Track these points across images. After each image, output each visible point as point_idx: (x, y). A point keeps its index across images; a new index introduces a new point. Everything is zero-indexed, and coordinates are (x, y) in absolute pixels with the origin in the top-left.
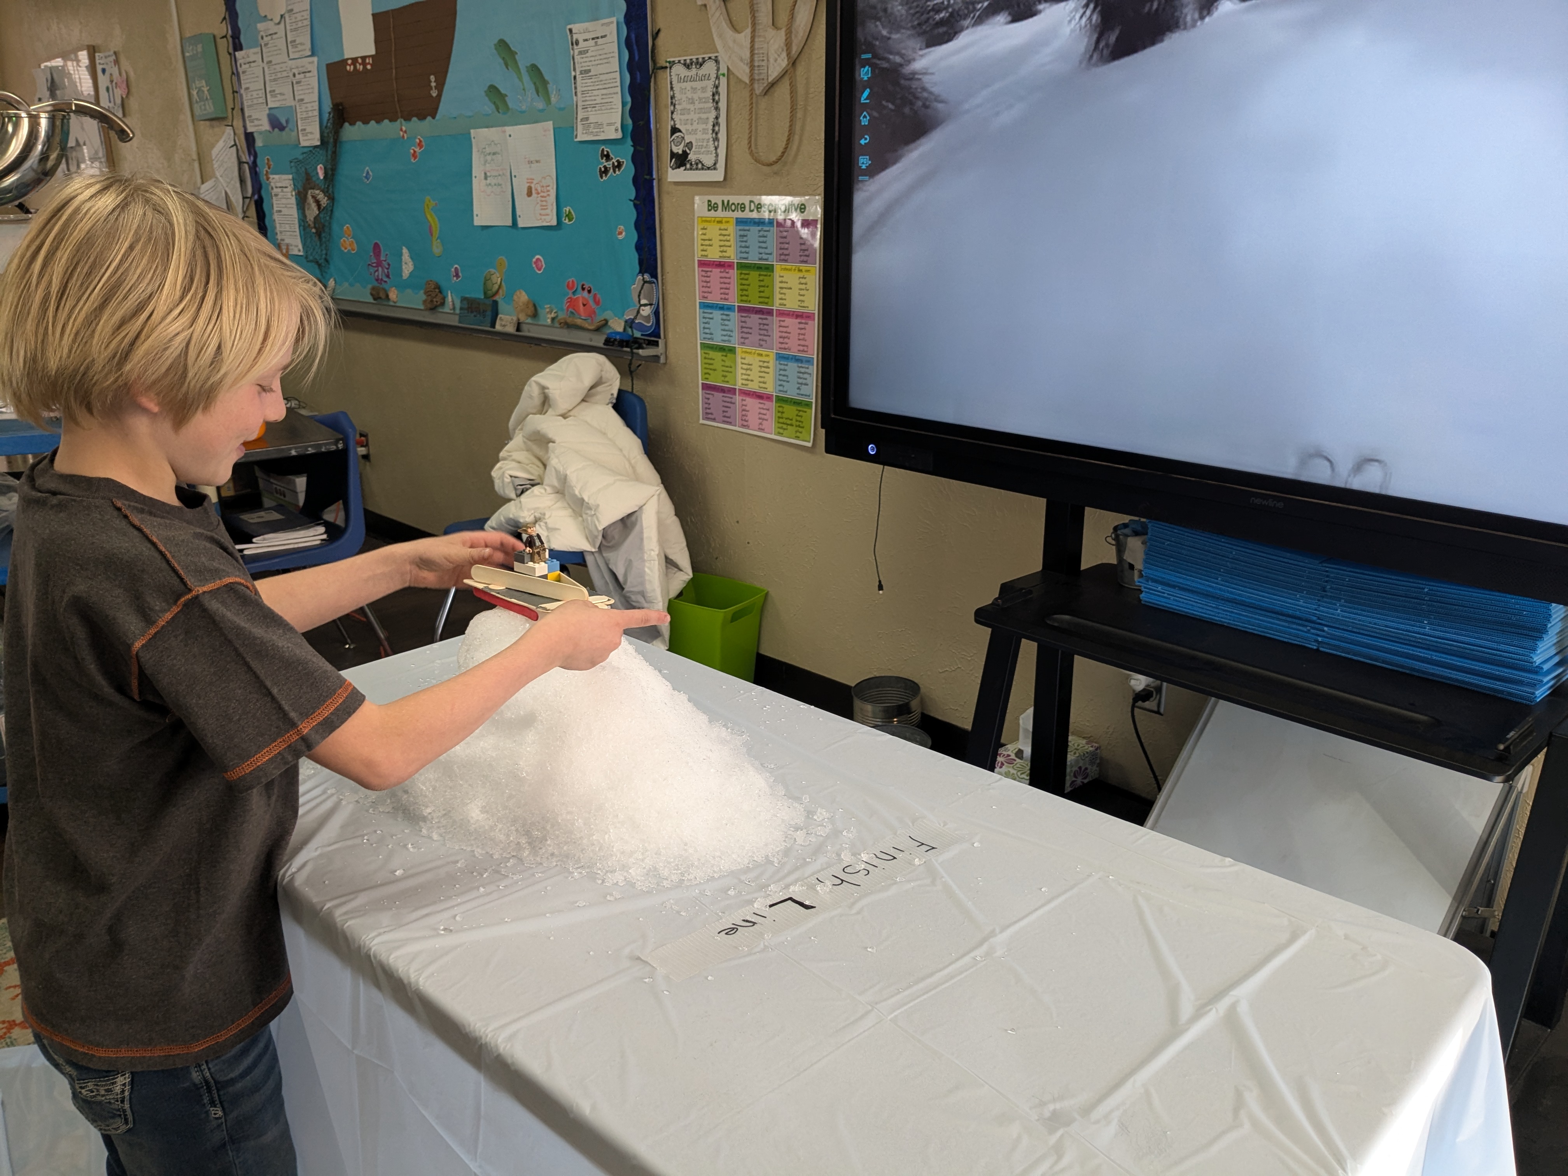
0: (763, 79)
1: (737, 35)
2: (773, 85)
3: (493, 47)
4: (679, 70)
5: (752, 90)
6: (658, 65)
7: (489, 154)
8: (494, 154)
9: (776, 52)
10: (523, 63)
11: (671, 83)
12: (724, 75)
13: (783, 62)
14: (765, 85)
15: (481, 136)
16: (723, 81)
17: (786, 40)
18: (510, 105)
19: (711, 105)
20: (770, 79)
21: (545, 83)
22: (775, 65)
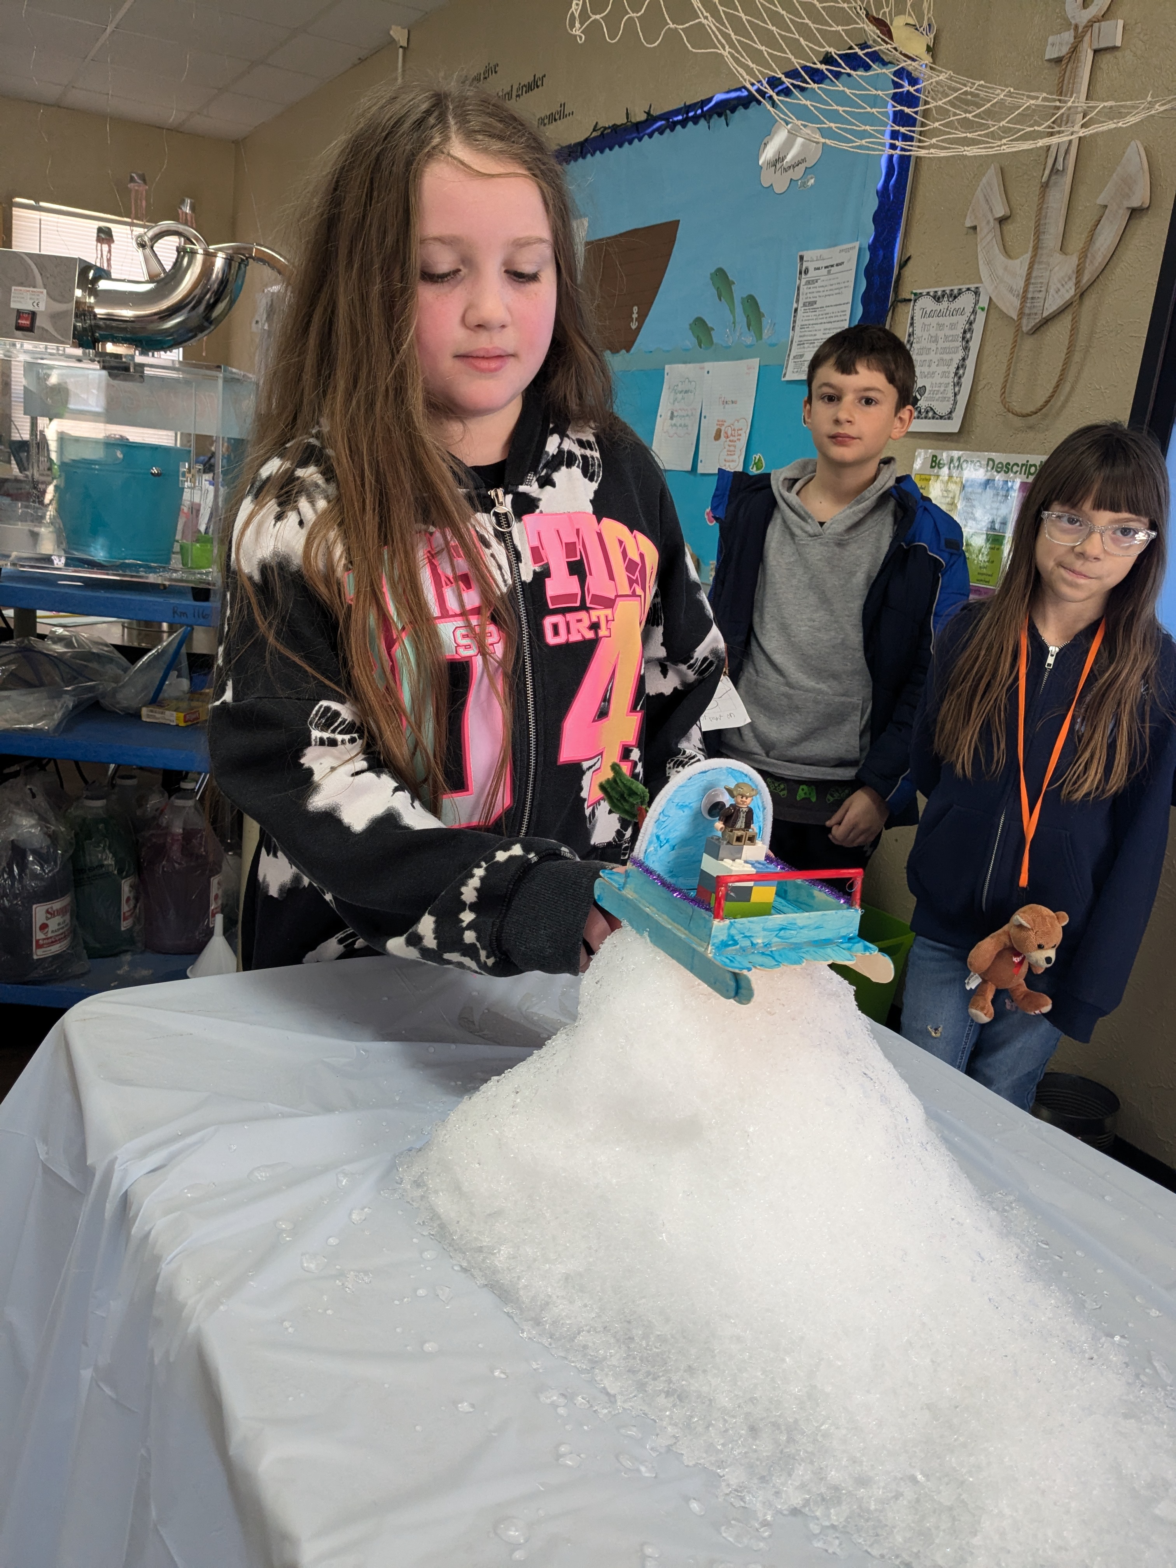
0: (1036, 314)
1: (1010, 262)
2: (1047, 321)
3: (709, 276)
4: (926, 303)
5: (1019, 327)
6: (900, 297)
7: (681, 392)
8: (686, 392)
9: (1059, 281)
10: (739, 292)
11: (912, 318)
12: (983, 309)
13: (1068, 292)
14: (1038, 320)
15: (675, 372)
16: (981, 317)
17: (1078, 266)
18: (715, 340)
19: (959, 344)
20: (1044, 315)
21: (759, 315)
22: (1056, 296)
